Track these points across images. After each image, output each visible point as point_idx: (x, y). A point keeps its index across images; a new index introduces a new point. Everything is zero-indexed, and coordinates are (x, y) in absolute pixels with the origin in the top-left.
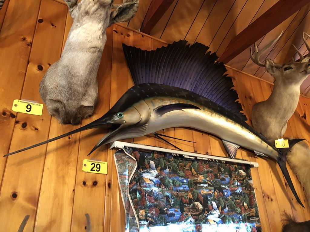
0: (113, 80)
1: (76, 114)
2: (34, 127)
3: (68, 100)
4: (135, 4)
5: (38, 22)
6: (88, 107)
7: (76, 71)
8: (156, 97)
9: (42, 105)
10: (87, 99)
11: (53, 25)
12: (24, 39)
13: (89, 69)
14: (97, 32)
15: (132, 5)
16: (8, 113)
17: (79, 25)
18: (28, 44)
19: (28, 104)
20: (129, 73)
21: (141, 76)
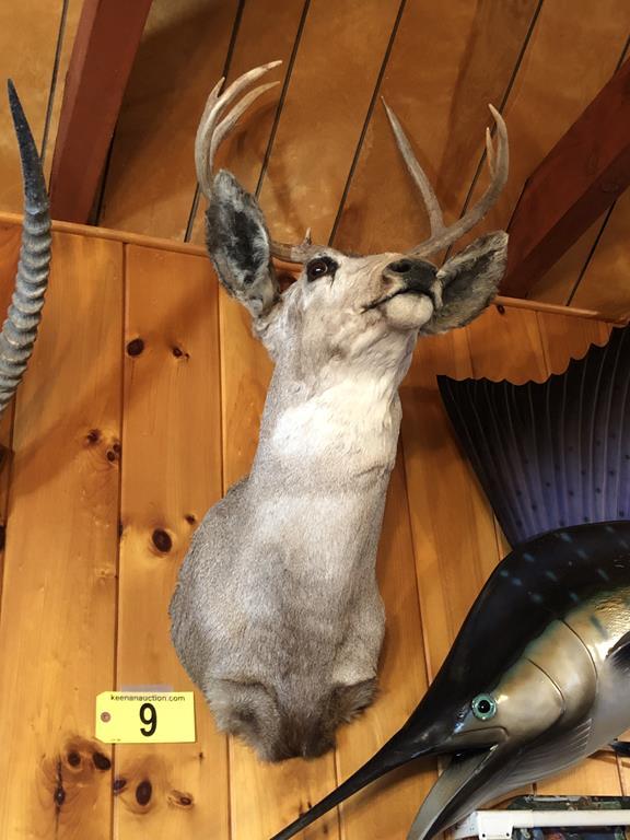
0: (417, 528)
1: (320, 722)
2: (176, 793)
3: (285, 675)
4: (492, 252)
5: (126, 354)
6: (360, 684)
7: (312, 567)
8: (606, 594)
9: (189, 696)
10: (351, 653)
11: (177, 353)
12: (94, 438)
13: (356, 550)
14: (373, 409)
15: (484, 261)
16: (85, 755)
17: (306, 391)
18: (110, 453)
19: (143, 702)
20: (473, 487)
21: (528, 503)
